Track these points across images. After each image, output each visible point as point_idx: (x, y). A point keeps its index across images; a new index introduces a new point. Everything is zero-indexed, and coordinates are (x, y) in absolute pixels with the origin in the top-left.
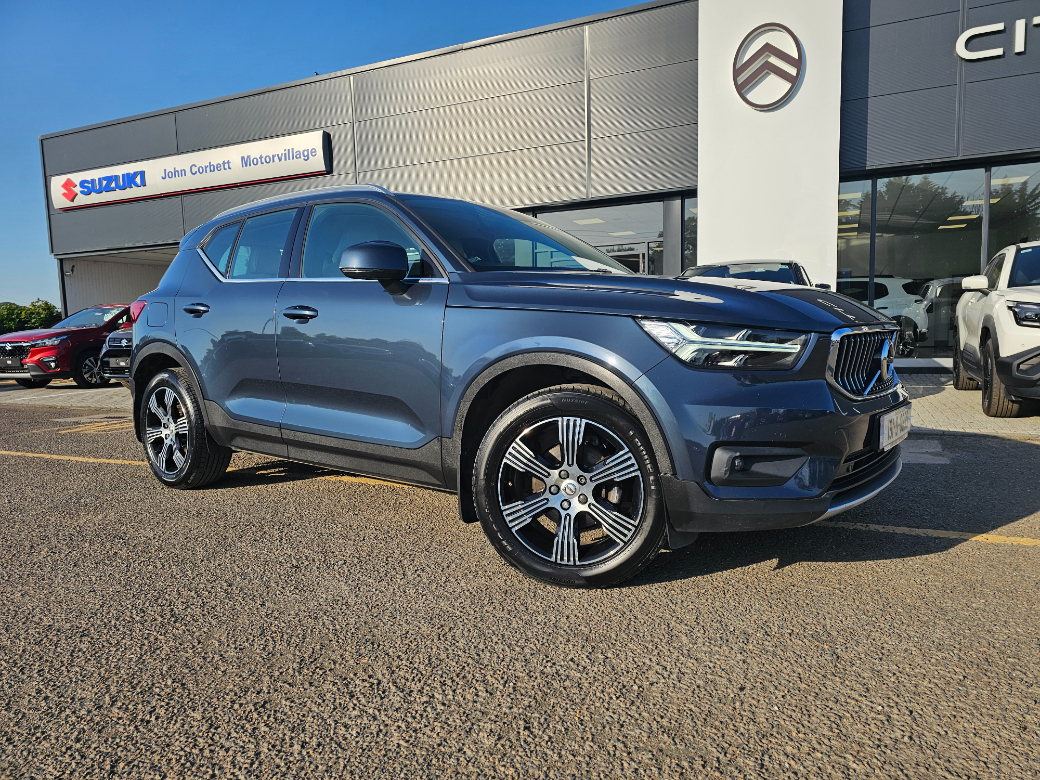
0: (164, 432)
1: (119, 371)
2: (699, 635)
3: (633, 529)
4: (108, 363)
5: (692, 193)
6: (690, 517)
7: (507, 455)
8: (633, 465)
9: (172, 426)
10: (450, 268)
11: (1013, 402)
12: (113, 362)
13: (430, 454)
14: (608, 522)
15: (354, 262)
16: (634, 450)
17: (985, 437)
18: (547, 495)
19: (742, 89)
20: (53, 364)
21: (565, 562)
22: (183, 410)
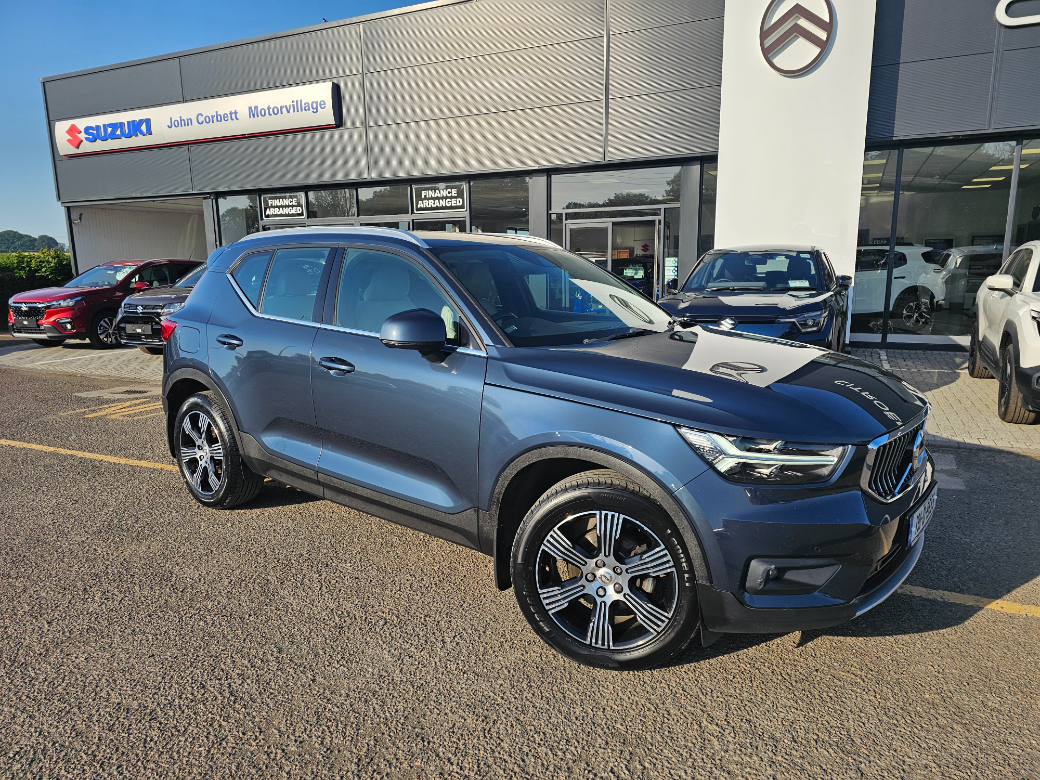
0: (199, 454)
1: (135, 337)
2: (730, 739)
3: (667, 621)
4: (124, 329)
5: (712, 159)
6: (725, 621)
7: (545, 542)
8: (668, 561)
9: (206, 448)
10: (487, 340)
11: (1030, 411)
12: (130, 328)
13: (467, 520)
14: (643, 612)
15: (394, 333)
16: (670, 547)
17: (1000, 452)
18: (583, 581)
19: (768, 53)
20: (69, 326)
21: (599, 645)
22: (216, 432)
